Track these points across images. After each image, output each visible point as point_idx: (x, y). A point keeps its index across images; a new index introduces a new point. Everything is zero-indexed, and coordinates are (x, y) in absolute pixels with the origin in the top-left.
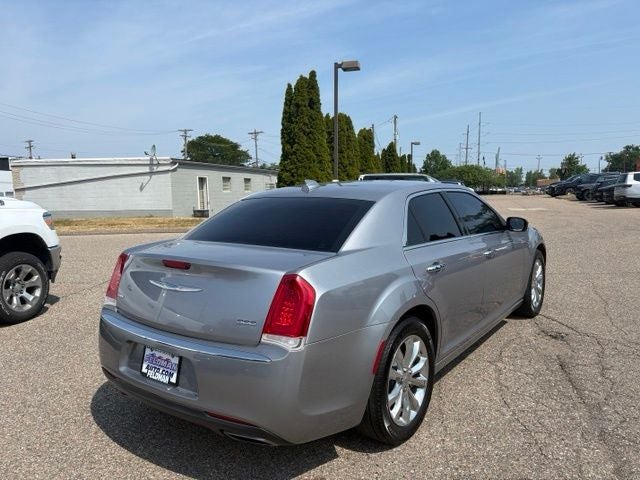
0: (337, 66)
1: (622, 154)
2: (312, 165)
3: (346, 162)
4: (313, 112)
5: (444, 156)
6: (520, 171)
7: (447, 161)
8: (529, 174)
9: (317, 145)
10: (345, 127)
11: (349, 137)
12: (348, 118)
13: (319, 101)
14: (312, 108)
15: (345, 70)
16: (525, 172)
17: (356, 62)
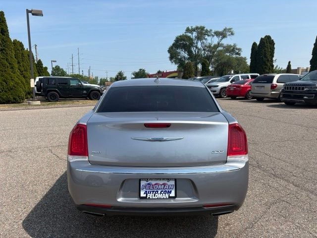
0: (28, 12)
1: (138, 72)
2: (6, 69)
3: (23, 69)
4: (4, 37)
5: (62, 69)
6: (97, 78)
7: (64, 72)
8: (101, 80)
9: (9, 57)
10: (20, 48)
11: (22, 54)
12: (21, 43)
13: (8, 31)
14: (3, 34)
15: (33, 14)
16: (99, 79)
17: (41, 11)
